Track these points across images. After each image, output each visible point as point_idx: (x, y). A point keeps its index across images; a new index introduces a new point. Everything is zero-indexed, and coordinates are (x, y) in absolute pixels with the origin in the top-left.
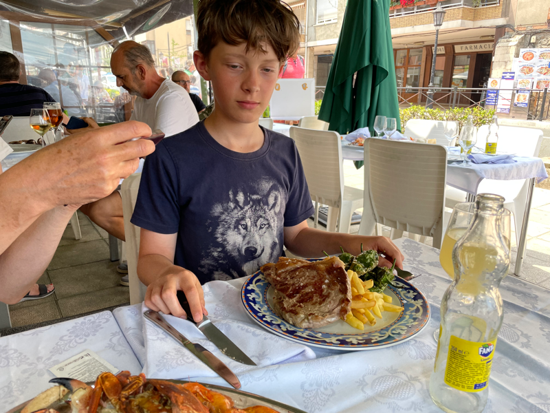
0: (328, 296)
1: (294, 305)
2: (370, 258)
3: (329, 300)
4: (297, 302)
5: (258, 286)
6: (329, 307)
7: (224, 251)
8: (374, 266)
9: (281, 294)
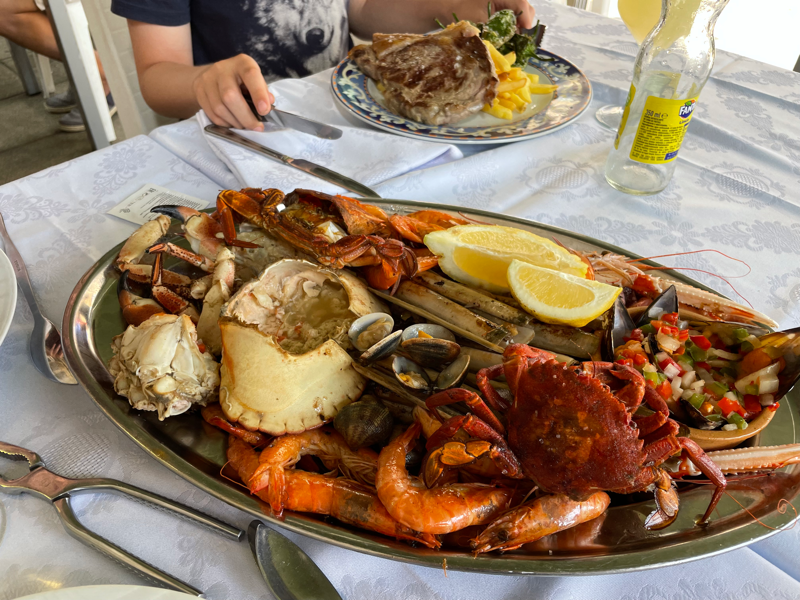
0: (465, 77)
1: (420, 96)
2: (507, 22)
3: (468, 83)
4: (423, 91)
5: (353, 80)
6: (470, 91)
7: (273, 40)
8: (512, 33)
9: (395, 85)
